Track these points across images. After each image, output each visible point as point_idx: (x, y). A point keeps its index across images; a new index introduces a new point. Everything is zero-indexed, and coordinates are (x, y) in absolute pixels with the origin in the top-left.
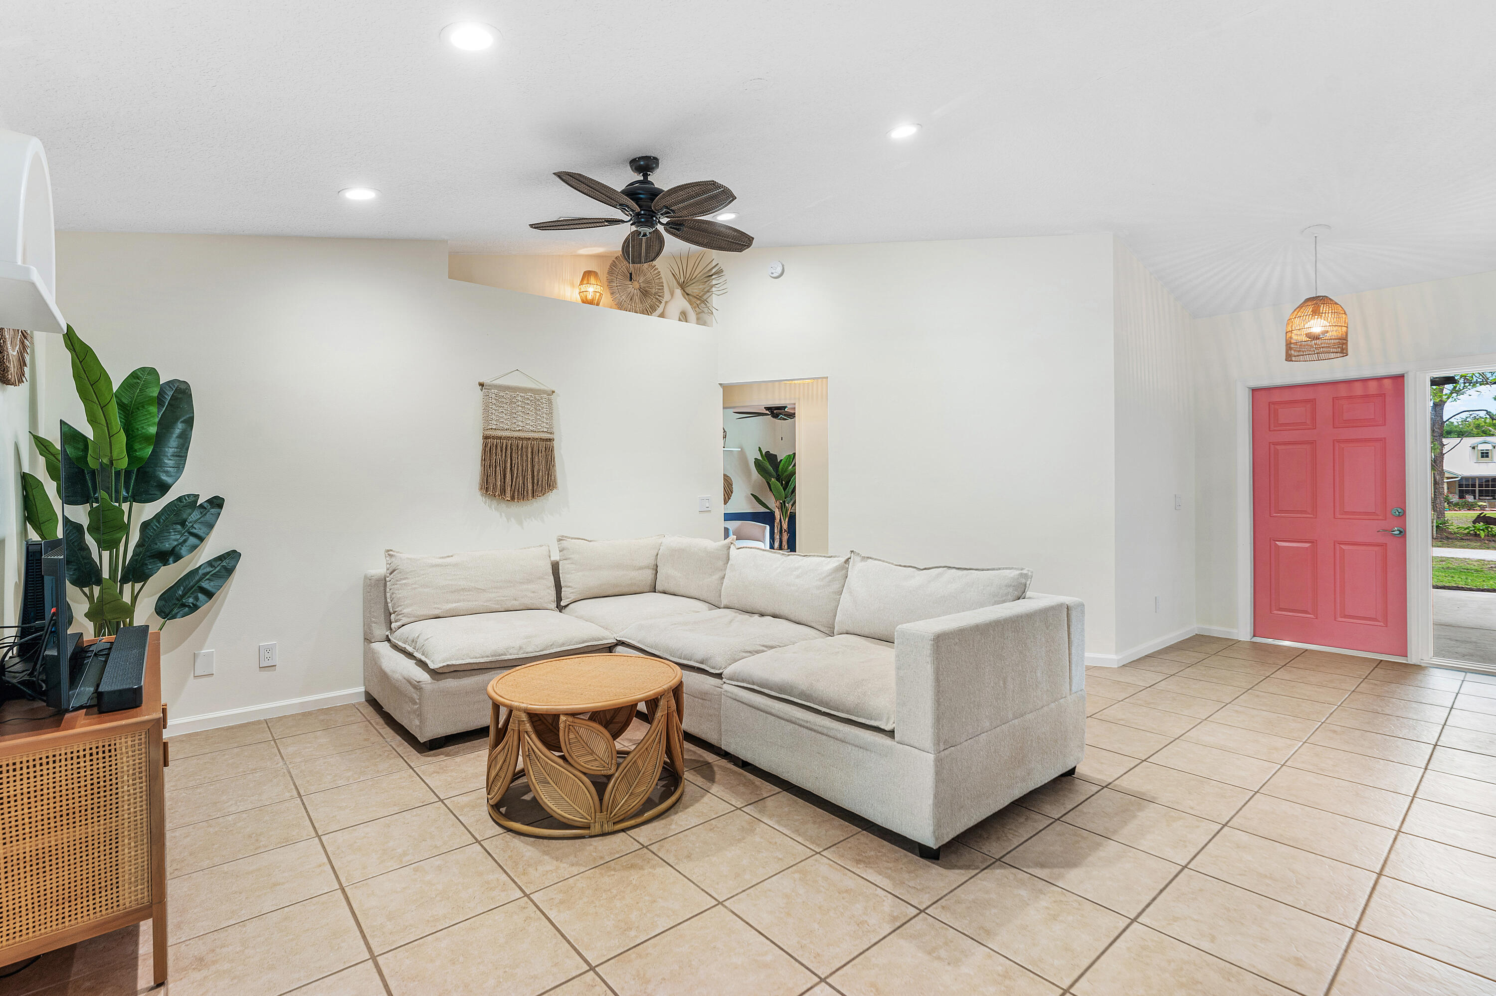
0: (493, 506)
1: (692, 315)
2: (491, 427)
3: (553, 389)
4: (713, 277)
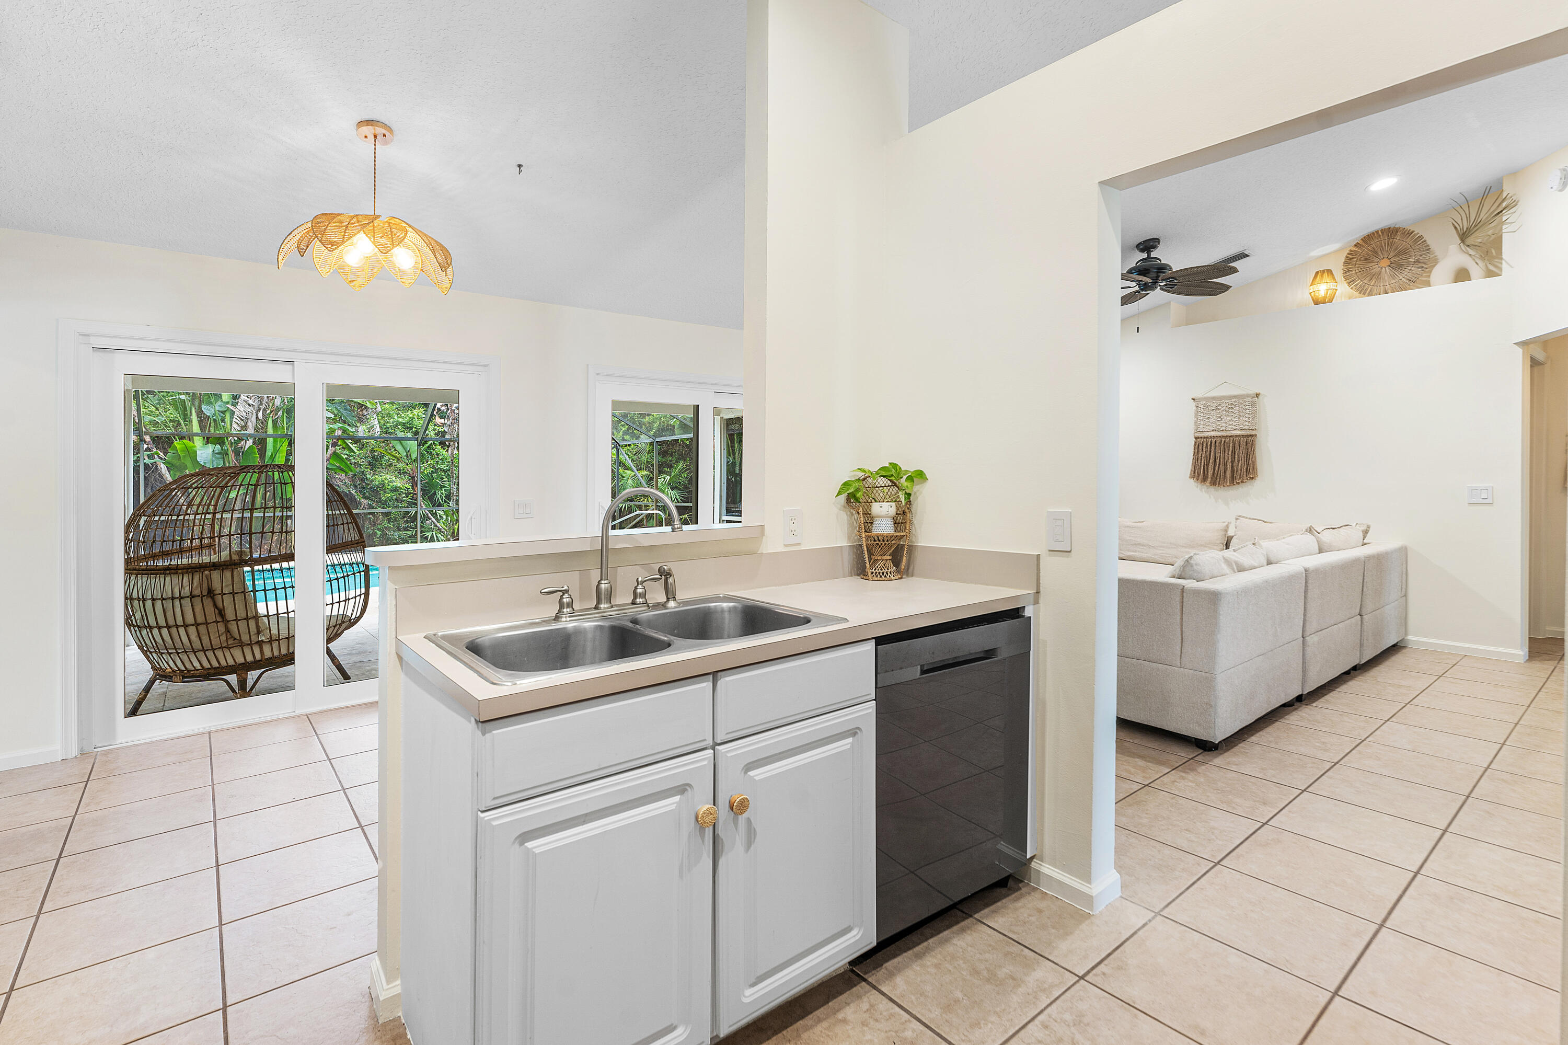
0: (1203, 490)
1: (1476, 270)
2: (1198, 430)
3: (1258, 392)
4: (1504, 212)
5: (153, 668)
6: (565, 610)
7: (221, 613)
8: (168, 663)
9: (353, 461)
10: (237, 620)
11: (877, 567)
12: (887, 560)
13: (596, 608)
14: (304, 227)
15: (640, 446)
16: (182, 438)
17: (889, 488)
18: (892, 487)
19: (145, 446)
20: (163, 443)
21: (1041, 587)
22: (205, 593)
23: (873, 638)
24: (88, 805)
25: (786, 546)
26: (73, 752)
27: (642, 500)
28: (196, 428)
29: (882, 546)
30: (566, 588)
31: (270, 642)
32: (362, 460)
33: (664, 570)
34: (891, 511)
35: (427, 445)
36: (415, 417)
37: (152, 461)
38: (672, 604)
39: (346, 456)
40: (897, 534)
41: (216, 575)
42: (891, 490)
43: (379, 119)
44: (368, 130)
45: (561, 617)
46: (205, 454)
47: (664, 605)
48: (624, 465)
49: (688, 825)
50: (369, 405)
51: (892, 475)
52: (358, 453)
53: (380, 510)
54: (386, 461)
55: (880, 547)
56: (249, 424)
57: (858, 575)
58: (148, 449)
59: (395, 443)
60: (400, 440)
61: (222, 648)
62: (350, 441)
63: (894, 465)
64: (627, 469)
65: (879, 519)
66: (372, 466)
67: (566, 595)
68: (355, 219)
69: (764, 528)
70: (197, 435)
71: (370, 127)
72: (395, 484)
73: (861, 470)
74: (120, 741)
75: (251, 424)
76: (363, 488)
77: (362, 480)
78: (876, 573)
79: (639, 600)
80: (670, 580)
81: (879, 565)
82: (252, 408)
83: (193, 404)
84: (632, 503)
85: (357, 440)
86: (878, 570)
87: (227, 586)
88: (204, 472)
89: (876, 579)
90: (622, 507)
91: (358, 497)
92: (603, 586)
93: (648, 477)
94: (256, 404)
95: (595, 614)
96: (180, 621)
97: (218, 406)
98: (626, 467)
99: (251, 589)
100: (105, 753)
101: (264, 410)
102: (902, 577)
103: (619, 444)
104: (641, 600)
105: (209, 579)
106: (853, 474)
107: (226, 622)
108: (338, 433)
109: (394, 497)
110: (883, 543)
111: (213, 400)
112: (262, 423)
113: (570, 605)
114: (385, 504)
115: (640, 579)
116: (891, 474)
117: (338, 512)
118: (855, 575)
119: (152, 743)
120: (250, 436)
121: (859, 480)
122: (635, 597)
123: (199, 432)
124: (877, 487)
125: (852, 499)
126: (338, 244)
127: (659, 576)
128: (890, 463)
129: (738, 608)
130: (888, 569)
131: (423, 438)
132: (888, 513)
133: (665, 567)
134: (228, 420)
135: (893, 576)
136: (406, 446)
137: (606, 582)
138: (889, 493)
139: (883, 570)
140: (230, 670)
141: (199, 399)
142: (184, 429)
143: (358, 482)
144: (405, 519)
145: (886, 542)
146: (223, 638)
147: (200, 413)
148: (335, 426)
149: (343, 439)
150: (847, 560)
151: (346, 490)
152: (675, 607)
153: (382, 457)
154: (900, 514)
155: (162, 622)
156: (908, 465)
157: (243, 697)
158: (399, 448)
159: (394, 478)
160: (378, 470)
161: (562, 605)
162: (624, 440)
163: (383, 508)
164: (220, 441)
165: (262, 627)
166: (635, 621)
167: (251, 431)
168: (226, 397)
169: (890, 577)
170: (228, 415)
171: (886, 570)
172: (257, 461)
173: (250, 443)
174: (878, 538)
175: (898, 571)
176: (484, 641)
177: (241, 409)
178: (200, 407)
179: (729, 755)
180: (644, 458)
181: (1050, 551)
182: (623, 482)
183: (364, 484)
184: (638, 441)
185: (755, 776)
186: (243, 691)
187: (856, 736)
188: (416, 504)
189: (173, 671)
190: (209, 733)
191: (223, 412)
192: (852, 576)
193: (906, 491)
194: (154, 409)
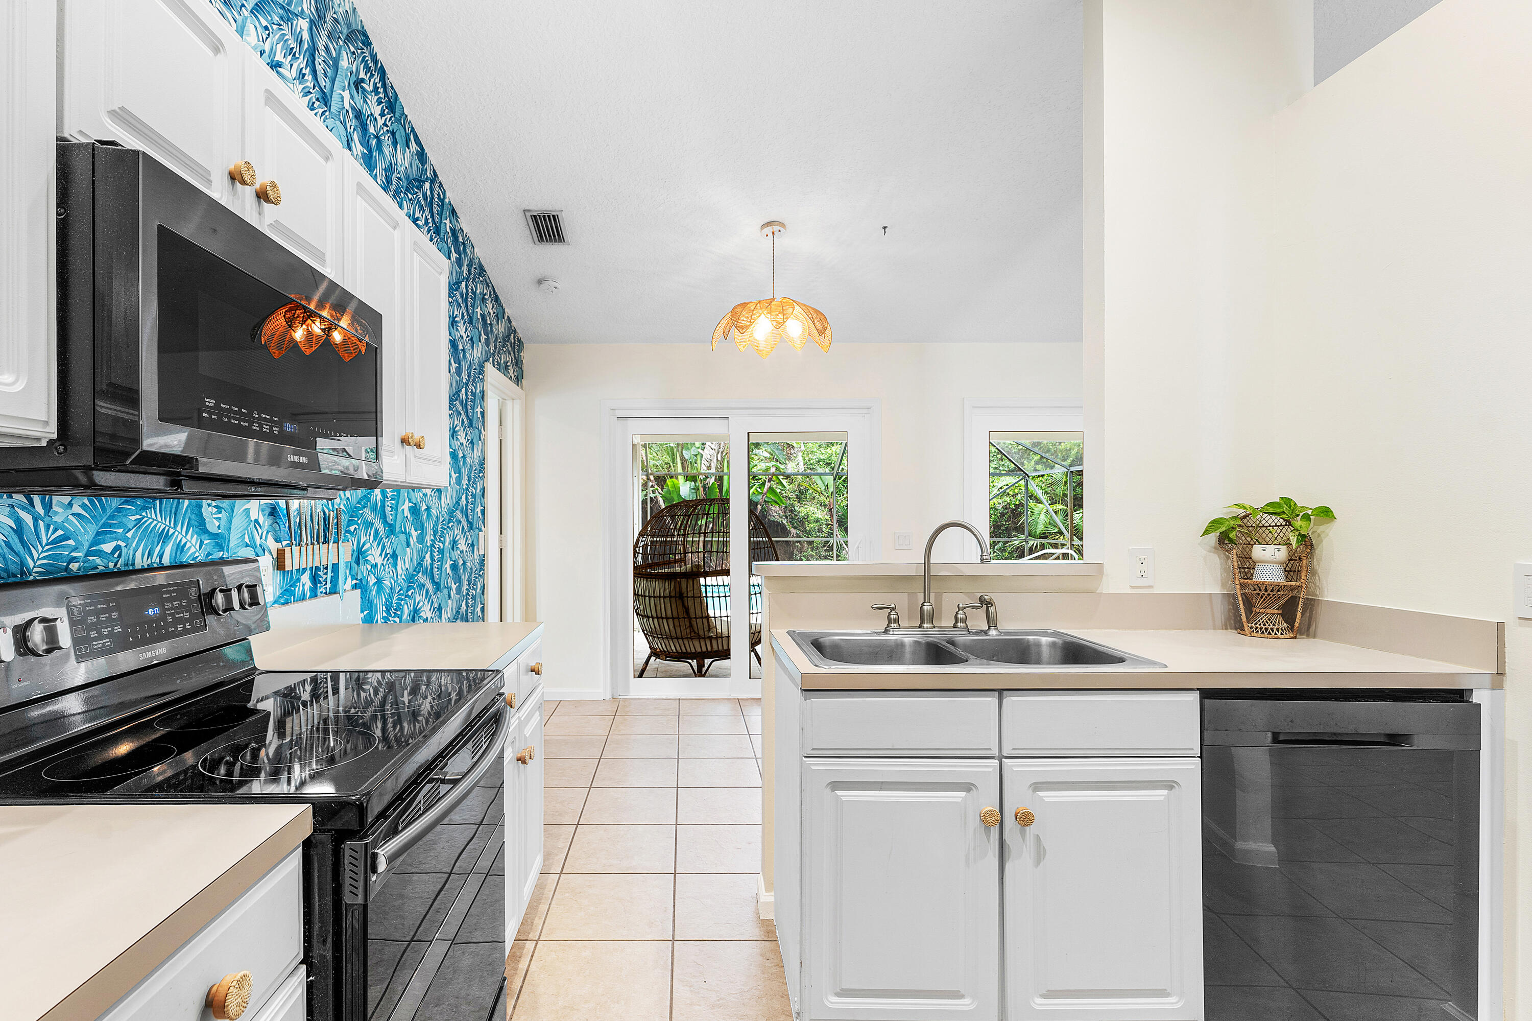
5: (650, 647)
6: (892, 625)
7: (687, 611)
8: (659, 645)
9: (784, 494)
10: (696, 618)
11: (1259, 621)
12: (1274, 614)
13: (920, 627)
14: (727, 317)
15: (1054, 476)
16: (671, 477)
17: (1281, 528)
18: (1286, 527)
19: (651, 484)
20: (661, 481)
21: (1506, 667)
22: (677, 595)
23: (1198, 689)
24: (615, 730)
25: (1132, 587)
26: (609, 697)
27: (1057, 537)
28: (680, 470)
29: (1264, 597)
30: (893, 606)
31: (717, 638)
32: (792, 494)
33: (985, 599)
34: (1279, 556)
35: (842, 479)
36: (834, 453)
37: (654, 495)
38: (993, 632)
39: (780, 491)
40: (1290, 583)
41: (683, 582)
42: (1284, 530)
43: (775, 220)
44: (768, 230)
45: (889, 631)
46: (685, 490)
47: (985, 633)
48: (1036, 498)
49: (974, 822)
50: (795, 445)
51: (1283, 513)
52: (788, 487)
53: (805, 539)
54: (809, 494)
55: (1262, 597)
56: (712, 464)
57: (1236, 629)
58: (652, 486)
59: (816, 478)
60: (820, 475)
61: (687, 638)
62: (783, 477)
63: (1287, 501)
64: (1040, 503)
65: (1261, 564)
66: (799, 499)
67: (893, 612)
68: (759, 305)
69: (1103, 567)
70: (680, 474)
71: (769, 227)
72: (816, 515)
73: (1239, 506)
74: (631, 694)
75: (713, 465)
76: (792, 518)
77: (791, 511)
78: (1257, 628)
79: (959, 625)
80: (992, 609)
81: (1261, 619)
82: (713, 451)
83: (678, 450)
84: (1044, 541)
85: (787, 477)
86: (1260, 625)
87: (690, 591)
88: (685, 504)
89: (1256, 635)
90: (1033, 545)
91: (789, 527)
92: (925, 608)
93: (1065, 512)
94: (717, 448)
95: (918, 632)
96: (664, 615)
97: (693, 451)
98: (1038, 501)
99: (704, 595)
100: (625, 700)
101: (722, 453)
102: (1296, 637)
103: (1028, 475)
104: (962, 624)
105: (680, 583)
106: (1228, 511)
107: (690, 619)
108: (773, 470)
109: (817, 528)
110: (1266, 594)
111: (689, 446)
112: (721, 463)
113: (897, 621)
114: (808, 533)
115: (961, 605)
116: (1282, 510)
117: (761, 539)
118: (1231, 629)
119: (648, 699)
120: (712, 474)
121: (1236, 518)
122: (956, 622)
123: (682, 472)
124: (1263, 526)
125: (1224, 540)
126: (747, 327)
127: (979, 605)
128: (1282, 498)
129: (1059, 643)
130: (1274, 625)
131: (837, 473)
132: (1273, 557)
133: (986, 597)
134: (699, 462)
135: (1282, 634)
136: (824, 481)
137: (928, 604)
138: (1282, 534)
139: (1267, 626)
140: (692, 656)
141: (682, 446)
142: (672, 470)
143: (789, 513)
144: (825, 548)
145: (1269, 592)
146: (688, 631)
147: (682, 456)
148: (770, 464)
149: (777, 476)
150: (1220, 610)
151: (780, 521)
152: (996, 636)
153: (807, 490)
154: (1296, 560)
155: (655, 616)
156: (1306, 500)
157: (699, 676)
158: (819, 482)
159: (816, 510)
160: (804, 503)
161: (890, 621)
162: (1035, 470)
163: (808, 537)
164: (694, 479)
165: (711, 626)
166: (952, 643)
167: (713, 470)
168: (698, 444)
169: (1276, 634)
170: (699, 457)
171: (1271, 626)
172: (717, 495)
173: (713, 480)
174: (1258, 586)
175: (1291, 628)
176: (826, 640)
177: (707, 453)
178: (682, 452)
179: (1015, 769)
180: (1059, 490)
181: (1520, 618)
182: (1034, 517)
183: (793, 515)
184: (1052, 471)
185: (1045, 797)
186: (700, 672)
187: (1173, 790)
188: (832, 534)
189: (661, 651)
190: (679, 699)
191: (696, 456)
192: (1226, 629)
193: (1301, 532)
194: (656, 455)
